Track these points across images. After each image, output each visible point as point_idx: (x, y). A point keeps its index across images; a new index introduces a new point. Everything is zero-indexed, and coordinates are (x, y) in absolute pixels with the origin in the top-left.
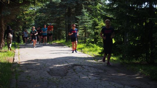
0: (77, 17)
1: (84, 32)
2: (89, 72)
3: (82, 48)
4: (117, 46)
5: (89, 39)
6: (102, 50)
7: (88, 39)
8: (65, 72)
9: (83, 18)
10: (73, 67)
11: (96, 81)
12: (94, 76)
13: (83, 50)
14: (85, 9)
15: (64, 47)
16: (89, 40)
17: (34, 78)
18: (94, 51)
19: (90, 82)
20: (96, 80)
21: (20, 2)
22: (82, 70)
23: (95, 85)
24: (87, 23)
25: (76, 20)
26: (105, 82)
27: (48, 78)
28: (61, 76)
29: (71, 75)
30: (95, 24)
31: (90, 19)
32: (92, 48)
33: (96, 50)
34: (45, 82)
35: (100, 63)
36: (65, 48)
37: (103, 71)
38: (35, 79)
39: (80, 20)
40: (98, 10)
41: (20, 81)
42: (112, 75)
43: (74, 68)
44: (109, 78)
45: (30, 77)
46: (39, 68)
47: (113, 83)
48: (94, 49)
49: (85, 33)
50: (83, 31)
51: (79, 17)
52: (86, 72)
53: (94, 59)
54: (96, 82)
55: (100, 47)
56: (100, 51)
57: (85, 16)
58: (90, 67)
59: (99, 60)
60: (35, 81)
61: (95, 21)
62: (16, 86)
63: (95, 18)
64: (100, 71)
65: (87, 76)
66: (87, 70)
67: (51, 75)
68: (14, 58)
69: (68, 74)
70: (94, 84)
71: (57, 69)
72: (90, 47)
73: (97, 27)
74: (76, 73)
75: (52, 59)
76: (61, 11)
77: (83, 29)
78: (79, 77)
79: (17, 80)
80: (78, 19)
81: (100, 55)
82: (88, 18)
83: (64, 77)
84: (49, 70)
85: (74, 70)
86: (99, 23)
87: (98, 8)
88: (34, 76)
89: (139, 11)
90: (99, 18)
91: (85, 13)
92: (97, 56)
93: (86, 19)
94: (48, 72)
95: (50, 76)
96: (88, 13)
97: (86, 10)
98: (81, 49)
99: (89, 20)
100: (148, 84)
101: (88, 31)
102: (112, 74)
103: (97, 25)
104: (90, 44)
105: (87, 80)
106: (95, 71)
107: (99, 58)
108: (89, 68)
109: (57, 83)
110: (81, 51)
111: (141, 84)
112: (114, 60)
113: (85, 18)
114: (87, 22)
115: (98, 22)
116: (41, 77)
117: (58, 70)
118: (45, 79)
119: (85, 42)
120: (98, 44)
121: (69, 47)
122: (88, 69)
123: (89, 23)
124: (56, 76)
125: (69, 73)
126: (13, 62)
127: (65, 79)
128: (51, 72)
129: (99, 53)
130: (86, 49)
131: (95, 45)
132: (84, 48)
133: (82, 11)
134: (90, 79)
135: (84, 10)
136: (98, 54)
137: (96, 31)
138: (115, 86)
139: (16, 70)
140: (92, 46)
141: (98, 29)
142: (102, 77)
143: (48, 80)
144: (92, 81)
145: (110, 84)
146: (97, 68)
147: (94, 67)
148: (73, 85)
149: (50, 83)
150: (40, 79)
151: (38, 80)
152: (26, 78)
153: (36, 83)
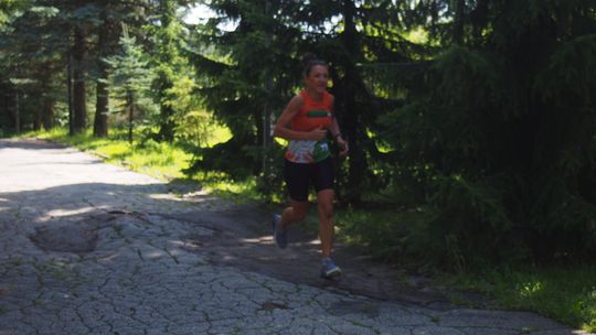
0: (105, 60)
1: (126, 105)
2: (168, 235)
3: (124, 155)
5: (145, 127)
6: (192, 161)
7: (142, 128)
8: (89, 238)
9: (123, 63)
10: (114, 218)
11: (199, 269)
12: (189, 250)
13: (128, 160)
14: (130, 37)
15: (68, 150)
16: (145, 130)
18: (163, 164)
19: (184, 273)
20: (200, 264)
22: (143, 228)
23: (201, 285)
24: (137, 80)
25: (103, 70)
26: (232, 273)
27: (37, 260)
28: (76, 252)
29: (108, 246)
30: (163, 84)
31: (147, 67)
32: (154, 156)
33: (170, 161)
34: (28, 276)
35: (192, 204)
36: (69, 153)
37: (212, 231)
39: (115, 69)
40: (173, 41)
43: (118, 223)
47: (260, 278)
48: (163, 157)
49: (131, 110)
50: (125, 102)
51: (113, 62)
52: (160, 235)
53: (171, 191)
54: (200, 274)
55: (186, 153)
56: (186, 166)
57: (131, 57)
58: (166, 217)
59: (186, 193)
61: (162, 74)
63: (162, 61)
64: (202, 232)
65: (165, 250)
66: (159, 231)
67: (44, 249)
69: (99, 244)
70: (199, 281)
71: (61, 228)
72: (149, 152)
73: (170, 91)
74: (127, 241)
75: (38, 193)
77: (126, 98)
78: (140, 253)
80: (109, 66)
81: (185, 176)
82: (140, 64)
83: (89, 255)
84: (33, 231)
85: (118, 229)
86: (175, 80)
87: (172, 32)
90: (174, 63)
91: (131, 49)
92: (177, 181)
93: (134, 68)
94: (32, 238)
95: (40, 252)
96: (140, 47)
97: (134, 39)
98: (122, 157)
99: (142, 71)
100: (370, 275)
101: (140, 102)
103: (170, 85)
104: (151, 141)
105: (168, 268)
106: (185, 233)
107: (184, 186)
108: (165, 222)
109: (70, 279)
110: (124, 164)
112: (236, 195)
113: (131, 65)
114: (137, 76)
115: (172, 77)
116: (10, 258)
117: (64, 230)
118: (26, 265)
119: (130, 137)
120: (179, 143)
121: (83, 151)
122: (162, 227)
123: (143, 79)
124: (60, 251)
125: (101, 239)
127: (91, 262)
128: (45, 237)
129: (184, 171)
130: (139, 159)
131: (164, 146)
132: (130, 154)
133: (120, 42)
134: (177, 262)
135: (126, 40)
136: (181, 175)
137: (168, 103)
138: (270, 289)
140: (155, 148)
141: (173, 96)
142: (213, 253)
143: (38, 268)
144: (188, 269)
145: (248, 278)
146: (189, 221)
147: (179, 220)
148: (125, 285)
149: (45, 280)
150: (7, 266)
151: (4, 271)
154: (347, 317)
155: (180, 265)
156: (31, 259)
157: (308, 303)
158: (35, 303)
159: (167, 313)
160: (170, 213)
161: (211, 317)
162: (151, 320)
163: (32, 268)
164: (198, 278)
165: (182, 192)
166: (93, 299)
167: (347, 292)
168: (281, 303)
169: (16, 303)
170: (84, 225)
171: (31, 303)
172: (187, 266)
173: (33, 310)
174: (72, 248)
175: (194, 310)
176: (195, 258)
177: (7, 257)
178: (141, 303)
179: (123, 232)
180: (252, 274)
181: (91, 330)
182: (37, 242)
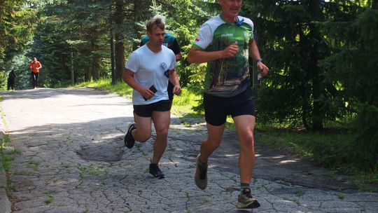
0: (139, 24)
2: (173, 150)
6: (200, 101)
8: (118, 153)
11: (189, 170)
12: (186, 160)
14: (158, 5)
15: (109, 95)
17: (48, 166)
18: (181, 104)
19: (178, 172)
20: (191, 167)
25: (137, 32)
27: (80, 165)
28: (107, 161)
29: (130, 157)
30: (182, 41)
33: (186, 102)
34: (73, 173)
35: (197, 131)
36: (110, 97)
38: (50, 167)
40: (190, 7)
41: (15, 174)
42: (225, 157)
44: (219, 162)
45: (37, 164)
46: (56, 144)
47: (231, 175)
48: (182, 99)
51: (143, 25)
53: (182, 122)
54: (190, 172)
55: (196, 95)
58: (174, 139)
59: (194, 124)
60: (49, 173)
61: (181, 34)
62: (8, 184)
63: (181, 24)
65: (170, 159)
67: (85, 159)
69: (124, 156)
70: (187, 176)
71: (98, 146)
73: (187, 47)
74: (143, 154)
75: (84, 125)
76: (101, 9)
79: (7, 171)
80: (141, 29)
81: (195, 113)
83: (116, 163)
84: (79, 148)
86: (191, 38)
88: (45, 161)
89: (285, 8)
90: (191, 25)
92: (190, 115)
94: (78, 153)
95: (84, 161)
96: (165, 13)
97: (161, 7)
100: (310, 174)
102: (227, 155)
103: (187, 43)
105: (169, 169)
106: (186, 149)
107: (193, 119)
109: (101, 175)
111: (292, 175)
115: (189, 36)
116: (62, 164)
117: (100, 147)
118: (73, 168)
120: (191, 87)
121: (121, 95)
124: (97, 160)
125: (125, 153)
127: (117, 167)
128: (85, 152)
129: (194, 108)
133: (150, 9)
134: (176, 166)
135: (155, 8)
136: (192, 111)
138: (235, 180)
143: (80, 169)
144: (182, 170)
145: (222, 175)
146: (190, 141)
147: (183, 140)
148: (138, 179)
149: (84, 176)
150: (60, 168)
151: (58, 171)
152: (28, 167)
153: (53, 176)
154: (282, 196)
155: (178, 168)
156: (76, 164)
158: (77, 188)
159: (162, 193)
160: (177, 136)
161: (190, 195)
162: (151, 197)
163: (77, 169)
165: (191, 123)
166: (114, 185)
167: (289, 184)
169: (64, 188)
170: (115, 144)
171: (74, 187)
172: (182, 168)
173: (75, 191)
174: (105, 158)
175: (180, 191)
176: (189, 164)
177: (60, 163)
178: (146, 188)
179: (141, 148)
181: (112, 202)
182: (81, 155)
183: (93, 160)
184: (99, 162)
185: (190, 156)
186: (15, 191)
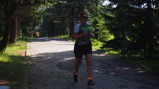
2: (94, 66)
4: (118, 42)
6: (103, 45)
11: (102, 75)
12: (100, 70)
14: (87, 9)
18: (95, 46)
19: (98, 76)
20: (103, 74)
21: (32, 2)
24: (88, 21)
26: (112, 77)
27: (58, 71)
28: (69, 70)
30: (96, 22)
31: (91, 18)
33: (97, 45)
34: (55, 76)
35: (102, 57)
36: (69, 42)
37: (107, 65)
38: (46, 73)
41: (32, 75)
45: (41, 71)
46: (49, 62)
47: (120, 78)
48: (95, 43)
53: (97, 53)
54: (102, 77)
55: (101, 42)
56: (101, 46)
59: (101, 54)
60: (46, 75)
62: (28, 80)
63: (96, 16)
64: (104, 65)
65: (94, 70)
68: (26, 52)
70: (102, 79)
73: (97, 25)
74: (83, 67)
75: (60, 53)
79: (29, 74)
81: (101, 49)
82: (89, 17)
83: (72, 71)
84: (58, 64)
86: (99, 21)
87: (98, 8)
88: (44, 69)
90: (99, 17)
95: (59, 69)
96: (89, 12)
100: (152, 79)
103: (98, 23)
104: (92, 39)
106: (99, 65)
107: (100, 52)
108: (94, 62)
109: (66, 77)
111: (145, 79)
112: (115, 54)
116: (51, 71)
117: (66, 63)
118: (55, 73)
120: (99, 40)
121: (73, 41)
123: (90, 21)
124: (65, 69)
126: (25, 55)
128: (60, 65)
129: (100, 47)
131: (96, 40)
134: (97, 73)
136: (100, 49)
137: (97, 28)
138: (122, 82)
139: (28, 63)
140: (93, 41)
141: (98, 26)
142: (107, 71)
143: (58, 74)
145: (116, 79)
146: (101, 62)
147: (98, 61)
148: (82, 79)
149: (60, 77)
150: (50, 73)
151: (49, 74)
152: (37, 72)
153: (47, 77)
155: (97, 74)
156: (56, 71)
157: (133, 86)
158: (57, 83)
160: (96, 59)
164: (102, 78)
165: (100, 53)
167: (145, 84)
168: (125, 86)
169: (51, 83)
170: (72, 62)
171: (55, 83)
172: (99, 75)
173: (56, 85)
175: (100, 87)
176: (102, 72)
177: (50, 70)
178: (85, 85)
179: (82, 64)
180: (118, 77)
182: (58, 66)
183: (63, 69)
184: (65, 70)
185: (102, 68)
186: (31, 84)
